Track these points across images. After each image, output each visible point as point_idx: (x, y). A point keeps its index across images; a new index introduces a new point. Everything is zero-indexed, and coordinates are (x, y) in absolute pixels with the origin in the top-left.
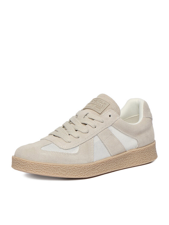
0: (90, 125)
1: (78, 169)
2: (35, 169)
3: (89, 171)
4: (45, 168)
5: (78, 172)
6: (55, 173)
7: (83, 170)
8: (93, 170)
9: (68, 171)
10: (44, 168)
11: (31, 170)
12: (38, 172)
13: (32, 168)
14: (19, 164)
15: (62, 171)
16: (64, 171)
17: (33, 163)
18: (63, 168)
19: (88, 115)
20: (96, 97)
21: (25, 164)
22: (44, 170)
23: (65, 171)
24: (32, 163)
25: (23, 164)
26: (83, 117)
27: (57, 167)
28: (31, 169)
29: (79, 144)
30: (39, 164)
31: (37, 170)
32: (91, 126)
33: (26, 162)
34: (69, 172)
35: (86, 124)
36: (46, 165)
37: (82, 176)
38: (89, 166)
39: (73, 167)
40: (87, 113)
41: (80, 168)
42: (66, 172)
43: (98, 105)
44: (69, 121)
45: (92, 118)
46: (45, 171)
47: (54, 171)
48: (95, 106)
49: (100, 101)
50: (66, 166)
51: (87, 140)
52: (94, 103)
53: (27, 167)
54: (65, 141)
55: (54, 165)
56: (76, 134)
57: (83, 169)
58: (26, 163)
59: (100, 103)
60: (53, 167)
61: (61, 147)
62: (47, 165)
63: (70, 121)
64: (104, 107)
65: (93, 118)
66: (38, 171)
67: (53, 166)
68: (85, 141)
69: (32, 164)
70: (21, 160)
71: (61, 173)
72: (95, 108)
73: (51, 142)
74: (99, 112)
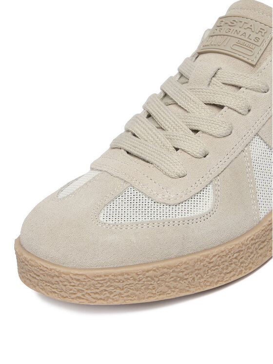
0: (234, 107)
1: (223, 260)
2: (89, 291)
3: (252, 253)
4: (120, 285)
5: (223, 269)
6: (154, 291)
7: (236, 258)
8: (261, 246)
9: (194, 275)
10: (117, 284)
11: (79, 298)
12: (101, 299)
13: (79, 291)
14: (39, 276)
15: (175, 281)
16: (182, 279)
17: (80, 278)
18: (178, 272)
19: (218, 73)
20: (223, 14)
21: (56, 279)
22: (118, 291)
23: (185, 277)
24: (77, 277)
25: (49, 279)
26: (207, 82)
27: (159, 273)
28: (79, 294)
29: (211, 177)
30: (100, 276)
31: (97, 296)
32: (238, 109)
33: (57, 274)
34: (196, 278)
35: (221, 107)
36: (122, 274)
37: (234, 275)
38: (252, 239)
39: (208, 260)
40: (215, 70)
41: (226, 256)
42: (186, 279)
43: (242, 37)
44: (163, 95)
45: (233, 83)
46: (122, 292)
47: (151, 287)
48: (234, 41)
49: (246, 26)
50: (185, 263)
51: (232, 158)
52: (229, 34)
53: (64, 288)
54: (169, 176)
55: (148, 271)
56: (196, 144)
57: (235, 255)
58: (58, 277)
59: (248, 32)
60: (147, 277)
61: (159, 198)
62: (126, 276)
63: (166, 95)
64: (260, 41)
65: (237, 84)
66: (102, 297)
67: (147, 274)
68: (227, 164)
69: (78, 280)
70: (42, 268)
71: (172, 286)
72: (235, 47)
73: (126, 185)
74: (250, 61)
